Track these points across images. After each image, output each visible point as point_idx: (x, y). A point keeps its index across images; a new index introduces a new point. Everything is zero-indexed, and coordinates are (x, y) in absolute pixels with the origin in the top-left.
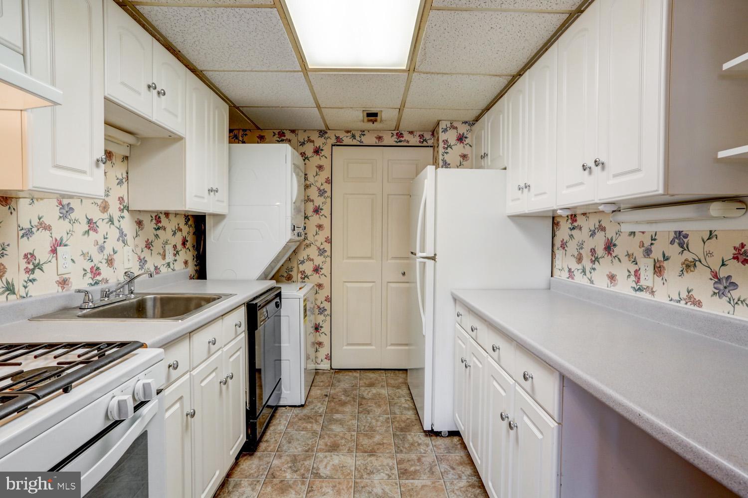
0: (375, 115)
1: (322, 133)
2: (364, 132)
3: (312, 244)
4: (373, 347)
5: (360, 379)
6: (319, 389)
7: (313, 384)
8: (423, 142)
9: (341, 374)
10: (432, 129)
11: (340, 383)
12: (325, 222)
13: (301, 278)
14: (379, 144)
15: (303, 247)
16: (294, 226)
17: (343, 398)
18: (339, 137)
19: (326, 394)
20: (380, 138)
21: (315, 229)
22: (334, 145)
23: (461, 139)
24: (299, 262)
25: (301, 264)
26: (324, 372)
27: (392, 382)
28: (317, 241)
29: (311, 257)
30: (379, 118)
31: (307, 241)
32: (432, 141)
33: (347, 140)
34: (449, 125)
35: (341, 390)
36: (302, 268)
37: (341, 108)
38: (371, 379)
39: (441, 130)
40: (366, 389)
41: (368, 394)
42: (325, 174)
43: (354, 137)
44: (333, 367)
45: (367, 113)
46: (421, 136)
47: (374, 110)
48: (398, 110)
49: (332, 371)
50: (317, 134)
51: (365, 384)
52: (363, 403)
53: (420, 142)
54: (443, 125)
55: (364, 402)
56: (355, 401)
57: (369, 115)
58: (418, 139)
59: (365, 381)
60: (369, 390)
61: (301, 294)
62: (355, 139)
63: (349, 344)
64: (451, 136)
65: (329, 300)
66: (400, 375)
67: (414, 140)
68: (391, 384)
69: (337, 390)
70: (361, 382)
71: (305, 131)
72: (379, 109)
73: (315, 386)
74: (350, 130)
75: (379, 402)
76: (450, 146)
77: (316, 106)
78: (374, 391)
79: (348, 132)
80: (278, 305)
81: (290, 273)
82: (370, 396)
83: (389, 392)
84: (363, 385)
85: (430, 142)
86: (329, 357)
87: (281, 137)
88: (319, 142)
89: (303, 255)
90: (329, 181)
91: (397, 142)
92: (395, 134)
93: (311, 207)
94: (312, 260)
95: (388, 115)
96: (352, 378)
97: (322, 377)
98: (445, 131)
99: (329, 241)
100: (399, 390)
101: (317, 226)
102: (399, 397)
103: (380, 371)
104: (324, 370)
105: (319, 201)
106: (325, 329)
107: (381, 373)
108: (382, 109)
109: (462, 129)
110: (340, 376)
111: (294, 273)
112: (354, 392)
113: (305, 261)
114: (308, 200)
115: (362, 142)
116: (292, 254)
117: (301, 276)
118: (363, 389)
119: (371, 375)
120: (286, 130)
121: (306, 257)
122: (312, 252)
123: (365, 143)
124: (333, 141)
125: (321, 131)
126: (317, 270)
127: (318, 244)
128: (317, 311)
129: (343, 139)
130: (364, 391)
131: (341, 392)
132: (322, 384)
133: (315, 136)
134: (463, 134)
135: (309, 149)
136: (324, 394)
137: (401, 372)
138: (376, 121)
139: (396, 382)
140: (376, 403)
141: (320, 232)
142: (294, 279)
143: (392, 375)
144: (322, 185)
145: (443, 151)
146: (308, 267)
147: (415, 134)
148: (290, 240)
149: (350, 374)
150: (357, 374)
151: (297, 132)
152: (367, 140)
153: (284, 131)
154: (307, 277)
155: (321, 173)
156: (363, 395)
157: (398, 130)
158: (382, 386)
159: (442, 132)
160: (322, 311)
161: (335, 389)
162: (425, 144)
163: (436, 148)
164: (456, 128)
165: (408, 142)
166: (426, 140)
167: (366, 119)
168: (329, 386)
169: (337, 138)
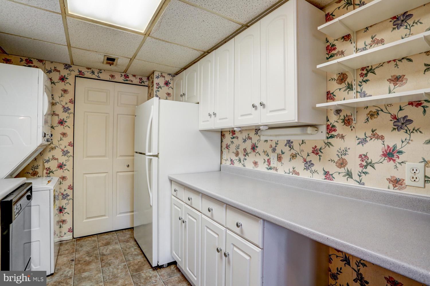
0: (113, 60)
1: (67, 66)
2: (101, 70)
3: (56, 148)
4: (107, 217)
5: (98, 242)
6: (64, 257)
7: (59, 254)
8: (141, 83)
9: (82, 241)
10: (148, 75)
11: (82, 248)
12: (69, 132)
13: (47, 173)
14: (112, 79)
15: (49, 149)
16: (45, 134)
17: (87, 258)
18: (81, 71)
19: (72, 259)
20: (112, 76)
21: (60, 136)
22: (78, 77)
23: (167, 84)
24: (45, 161)
25: (46, 163)
26: (67, 242)
27: (123, 238)
28: (61, 145)
29: (56, 157)
30: (115, 63)
31: (52, 145)
32: (147, 83)
33: (88, 74)
34: (160, 74)
35: (84, 253)
36: (47, 165)
37: (88, 50)
38: (106, 239)
39: (155, 77)
40: (105, 248)
41: (106, 251)
42: (69, 96)
43: (93, 73)
44: (74, 237)
45: (107, 58)
46: (141, 79)
47: (113, 56)
48: (130, 59)
49: (74, 240)
50: (63, 66)
51: (103, 244)
52: (104, 259)
53: (140, 82)
54: (156, 74)
55: (105, 257)
56: (97, 259)
57: (108, 59)
58: (139, 80)
59: (102, 242)
60: (106, 248)
61: (51, 186)
62: (94, 74)
63: (87, 218)
64: (161, 81)
65: (71, 188)
66: (127, 233)
67: (136, 81)
68: (122, 240)
69: (81, 254)
70: (100, 243)
71: (52, 62)
72: (116, 57)
73: (60, 255)
74: (90, 67)
75: (116, 255)
76: (160, 87)
77: (67, 45)
78: (111, 247)
79: (88, 69)
80: (29, 198)
81: (36, 170)
82: (108, 252)
83: (122, 246)
84: (102, 245)
85: (146, 84)
86: (72, 230)
87: (29, 63)
88: (64, 72)
89: (48, 155)
90: (72, 101)
91: (125, 81)
92: (123, 75)
93: (56, 119)
94: (57, 159)
95: (122, 62)
96: (92, 242)
97: (66, 246)
98: (158, 77)
99: (72, 145)
100: (128, 243)
101: (61, 134)
102: (129, 248)
103: (112, 233)
104: (67, 240)
105: (63, 116)
106: (69, 209)
107: (113, 234)
108: (119, 57)
109: (168, 78)
110: (81, 242)
111: (40, 170)
112: (96, 252)
113: (50, 160)
114: (54, 114)
115: (100, 77)
116: (38, 156)
117: (46, 172)
118: (102, 248)
119: (106, 236)
120: (34, 59)
121: (51, 157)
122: (57, 152)
123: (102, 78)
124: (77, 73)
125: (66, 65)
126: (61, 166)
127: (62, 147)
128: (61, 197)
129: (84, 73)
130: (103, 250)
131: (85, 254)
132: (67, 252)
133: (61, 68)
134: (168, 81)
135: (56, 76)
136: (70, 260)
137: (127, 230)
138: (113, 64)
139: (125, 238)
140: (114, 257)
141: (64, 139)
142: (39, 175)
143: (121, 234)
144: (66, 104)
145: (156, 89)
146: (53, 165)
147: (137, 77)
148: (41, 144)
149: (90, 239)
150: (95, 238)
151: (44, 62)
152: (102, 76)
153: (32, 59)
154: (52, 172)
155: (66, 95)
156: (102, 253)
157: (125, 73)
158: (116, 243)
159: (156, 78)
160: (65, 196)
161: (79, 253)
162: (143, 84)
163: (151, 88)
164: (164, 77)
165: (132, 81)
166: (143, 82)
167: (106, 61)
168: (74, 252)
169: (80, 72)
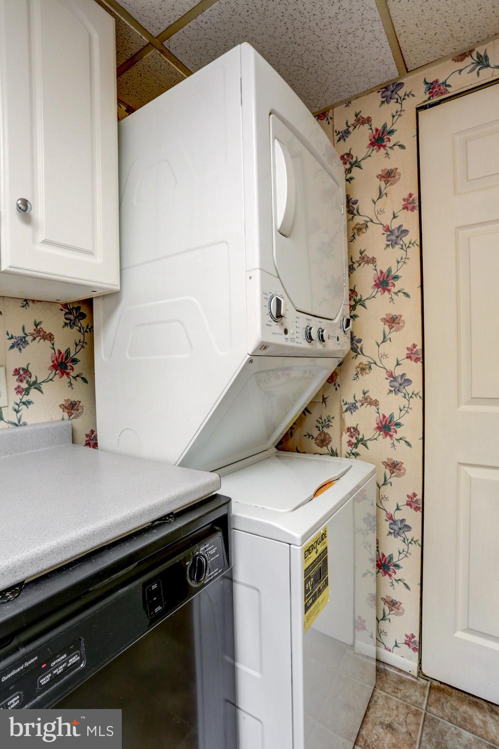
3: (372, 366)
12: (408, 310)
13: (350, 444)
15: (352, 371)
24: (344, 407)
25: (349, 412)
28: (385, 356)
29: (373, 396)
31: (362, 359)
36: (350, 420)
63: (471, 631)
65: (416, 504)
81: (326, 430)
86: (416, 645)
89: (352, 389)
90: (413, 202)
93: (369, 276)
94: (375, 403)
99: (419, 355)
101: (385, 321)
105: (388, 258)
106: (407, 572)
111: (333, 432)
113: (358, 404)
114: (362, 259)
117: (349, 439)
121: (360, 397)
126: (386, 427)
127: (390, 364)
128: (385, 525)
141: (394, 335)
142: (335, 445)
144: (394, 218)
146: (365, 421)
154: (362, 441)
160: (398, 527)
